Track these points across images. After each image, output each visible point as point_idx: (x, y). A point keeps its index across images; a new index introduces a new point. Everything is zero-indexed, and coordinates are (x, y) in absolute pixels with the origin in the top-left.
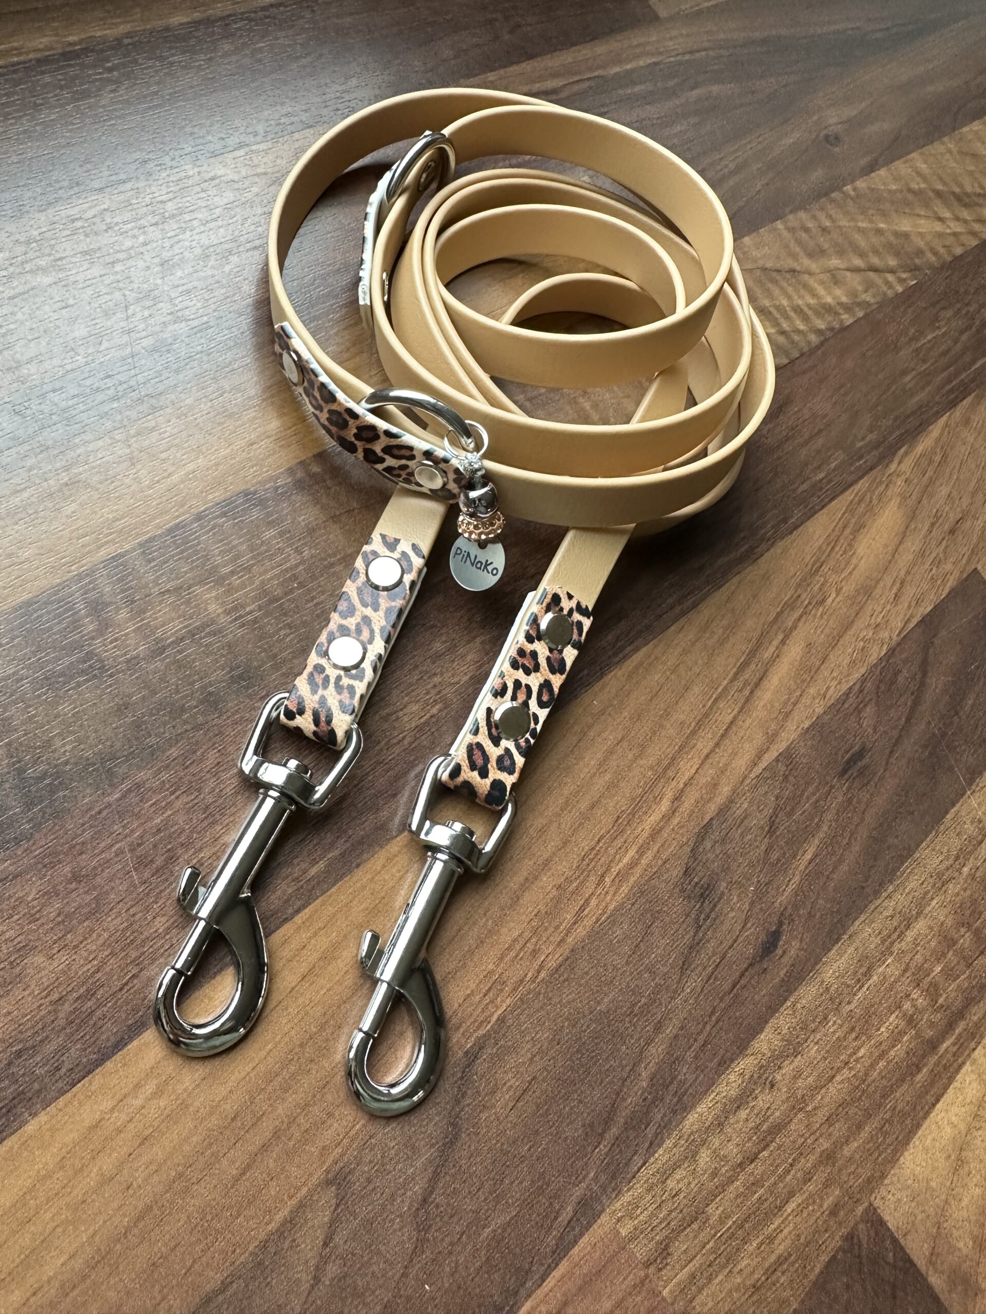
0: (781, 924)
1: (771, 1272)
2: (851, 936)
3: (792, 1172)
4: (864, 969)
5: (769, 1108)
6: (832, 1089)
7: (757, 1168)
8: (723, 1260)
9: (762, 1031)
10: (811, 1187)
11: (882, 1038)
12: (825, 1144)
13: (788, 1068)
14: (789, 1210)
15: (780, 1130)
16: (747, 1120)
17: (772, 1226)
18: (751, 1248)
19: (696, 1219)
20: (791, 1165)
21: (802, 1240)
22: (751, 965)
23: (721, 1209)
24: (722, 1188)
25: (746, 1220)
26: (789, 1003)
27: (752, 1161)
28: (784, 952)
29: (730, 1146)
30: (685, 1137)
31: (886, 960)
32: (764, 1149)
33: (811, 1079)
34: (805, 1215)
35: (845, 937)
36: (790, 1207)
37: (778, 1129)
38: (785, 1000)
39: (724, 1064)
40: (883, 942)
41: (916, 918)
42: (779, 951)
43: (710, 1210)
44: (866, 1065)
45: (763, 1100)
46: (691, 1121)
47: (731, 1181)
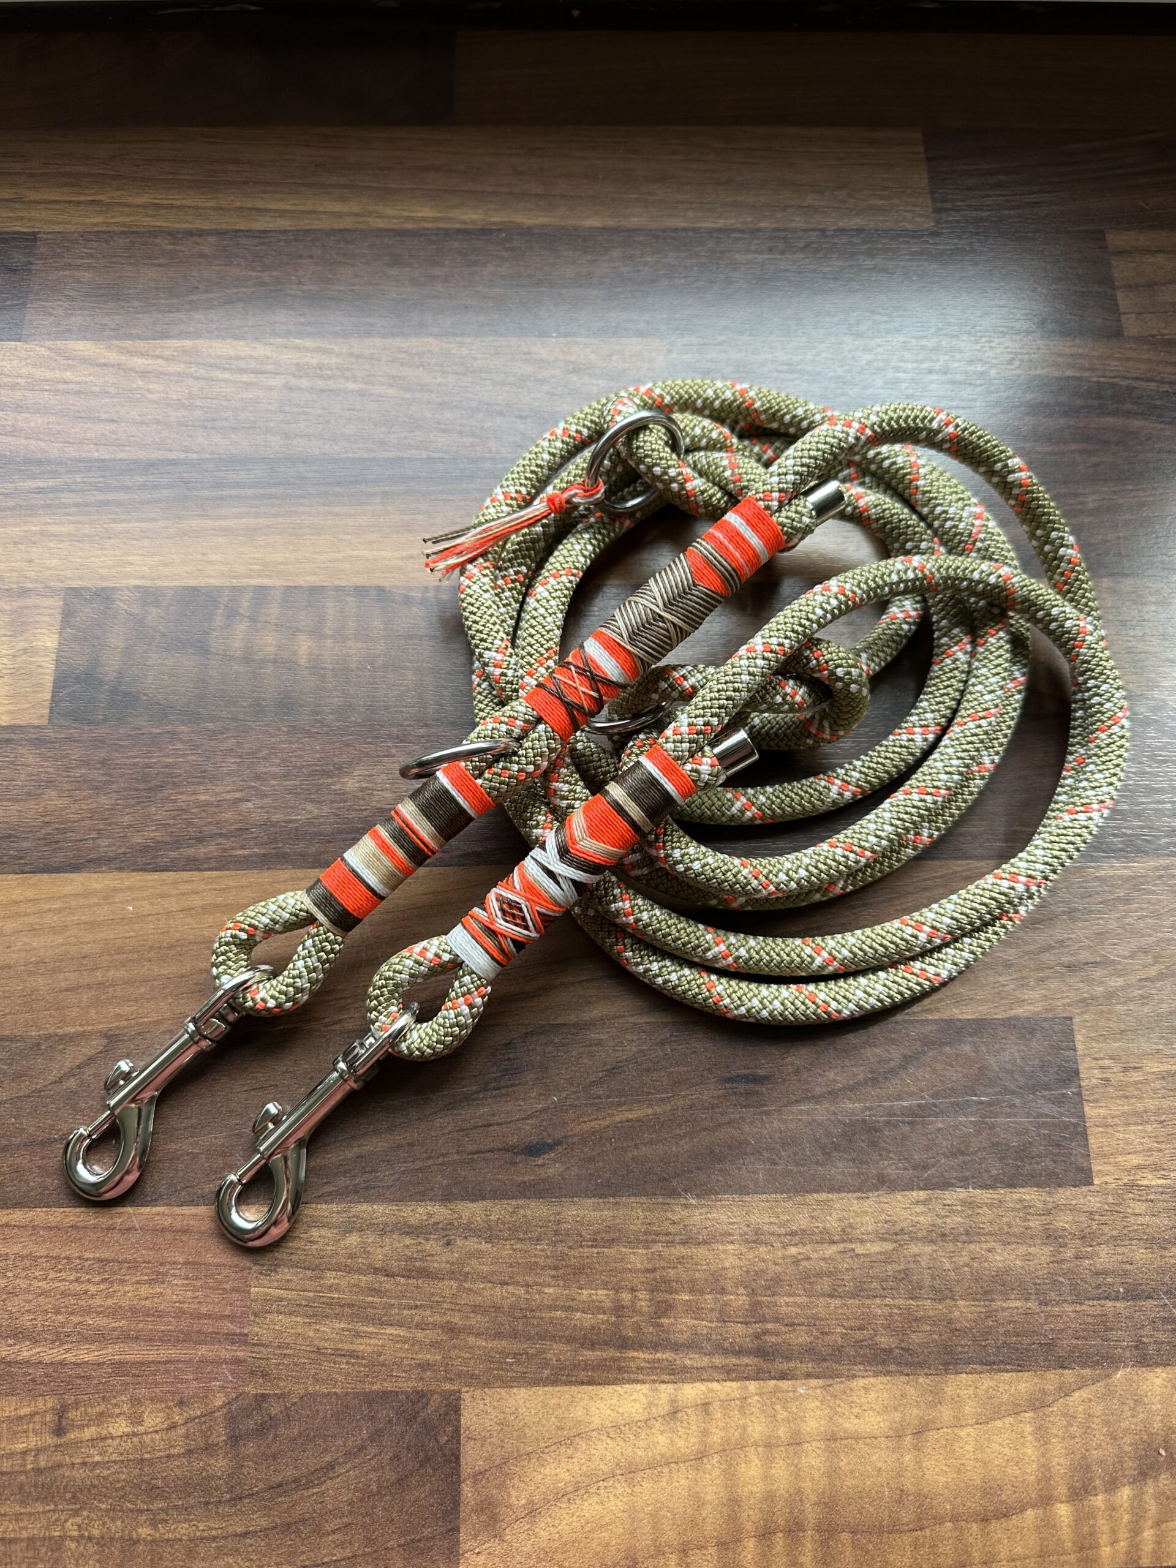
0: (558, 1143)
1: (338, 1353)
2: (617, 1203)
3: (413, 1312)
4: (608, 1237)
5: (432, 1255)
6: (498, 1291)
7: (388, 1284)
8: (310, 1311)
9: (473, 1201)
10: (420, 1334)
11: (578, 1297)
12: (457, 1319)
13: (472, 1244)
14: (388, 1331)
15: (428, 1276)
16: (407, 1247)
17: (365, 1328)
18: (337, 1325)
19: (313, 1270)
20: (417, 1307)
21: (381, 1359)
22: (507, 1150)
23: (337, 1281)
24: (349, 1270)
25: (349, 1305)
26: (514, 1203)
27: (387, 1275)
28: (543, 1165)
29: (379, 1250)
30: (351, 1215)
31: (637, 1247)
32: (403, 1276)
33: (486, 1268)
34: (397, 1346)
35: (611, 1200)
36: (390, 1330)
37: (426, 1274)
38: (513, 1198)
39: (422, 1196)
40: (645, 1234)
41: (699, 1244)
42: (540, 1161)
43: (328, 1274)
44: (546, 1302)
45: (432, 1245)
46: (363, 1209)
47: (359, 1271)
